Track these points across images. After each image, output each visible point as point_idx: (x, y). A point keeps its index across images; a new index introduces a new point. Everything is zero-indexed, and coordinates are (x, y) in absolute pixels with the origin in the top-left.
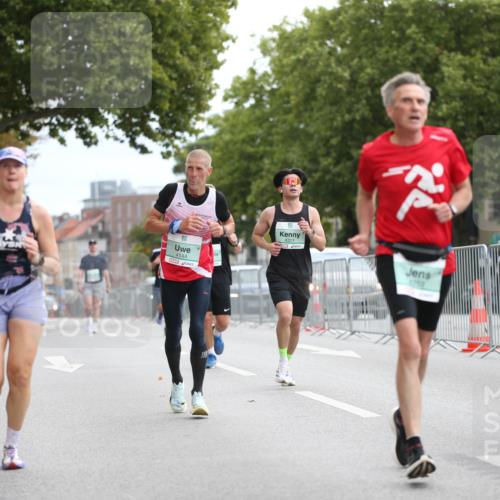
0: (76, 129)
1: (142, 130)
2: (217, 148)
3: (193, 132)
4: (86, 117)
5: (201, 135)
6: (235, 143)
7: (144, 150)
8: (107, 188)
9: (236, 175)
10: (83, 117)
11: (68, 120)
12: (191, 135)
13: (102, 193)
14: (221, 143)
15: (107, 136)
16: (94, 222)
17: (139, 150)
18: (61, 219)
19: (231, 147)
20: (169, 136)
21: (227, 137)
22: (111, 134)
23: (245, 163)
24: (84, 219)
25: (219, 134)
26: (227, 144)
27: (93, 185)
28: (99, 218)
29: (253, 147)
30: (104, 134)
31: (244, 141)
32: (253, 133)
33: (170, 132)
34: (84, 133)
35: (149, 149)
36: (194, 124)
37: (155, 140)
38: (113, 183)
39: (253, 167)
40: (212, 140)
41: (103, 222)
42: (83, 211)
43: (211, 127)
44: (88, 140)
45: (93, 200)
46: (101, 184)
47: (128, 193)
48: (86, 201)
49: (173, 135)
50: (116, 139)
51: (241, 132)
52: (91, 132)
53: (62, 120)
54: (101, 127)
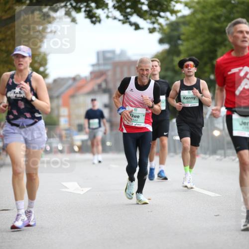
0: (85, 11)
1: (135, 12)
2: (191, 25)
3: (173, 12)
4: (93, 2)
5: (179, 14)
6: (205, 20)
7: (137, 27)
8: (109, 55)
9: (206, 45)
10: (90, 2)
11: (79, 4)
12: (172, 15)
13: (106, 59)
14: (195, 21)
15: (108, 17)
16: (99, 81)
17: (133, 27)
18: (74, 79)
19: (202, 23)
20: (155, 16)
21: (199, 16)
22: (110, 15)
23: (213, 36)
24: (92, 79)
25: (193, 14)
26: (199, 21)
27: (98, 53)
28: (103, 78)
29: (218, 23)
30: (105, 15)
31: (212, 19)
32: (219, 13)
33: (156, 12)
34: (91, 14)
35: (141, 26)
36: (174, 6)
37: (145, 19)
38: (113, 52)
39: (219, 38)
40: (188, 19)
41: (106, 81)
42: (91, 73)
43: (187, 8)
44: (94, 19)
45: (98, 64)
46: (104, 52)
47: (124, 59)
48: (93, 65)
49: (159, 15)
50: (115, 18)
51: (209, 12)
52: (96, 13)
53: (74, 4)
54: (103, 10)
